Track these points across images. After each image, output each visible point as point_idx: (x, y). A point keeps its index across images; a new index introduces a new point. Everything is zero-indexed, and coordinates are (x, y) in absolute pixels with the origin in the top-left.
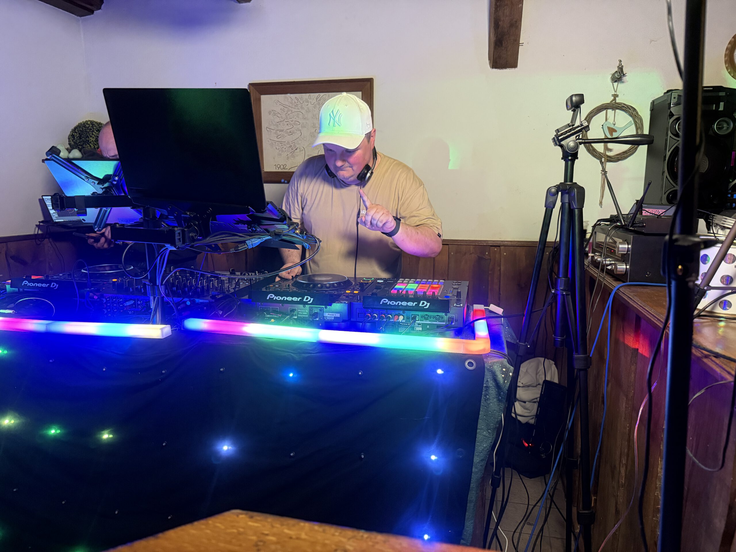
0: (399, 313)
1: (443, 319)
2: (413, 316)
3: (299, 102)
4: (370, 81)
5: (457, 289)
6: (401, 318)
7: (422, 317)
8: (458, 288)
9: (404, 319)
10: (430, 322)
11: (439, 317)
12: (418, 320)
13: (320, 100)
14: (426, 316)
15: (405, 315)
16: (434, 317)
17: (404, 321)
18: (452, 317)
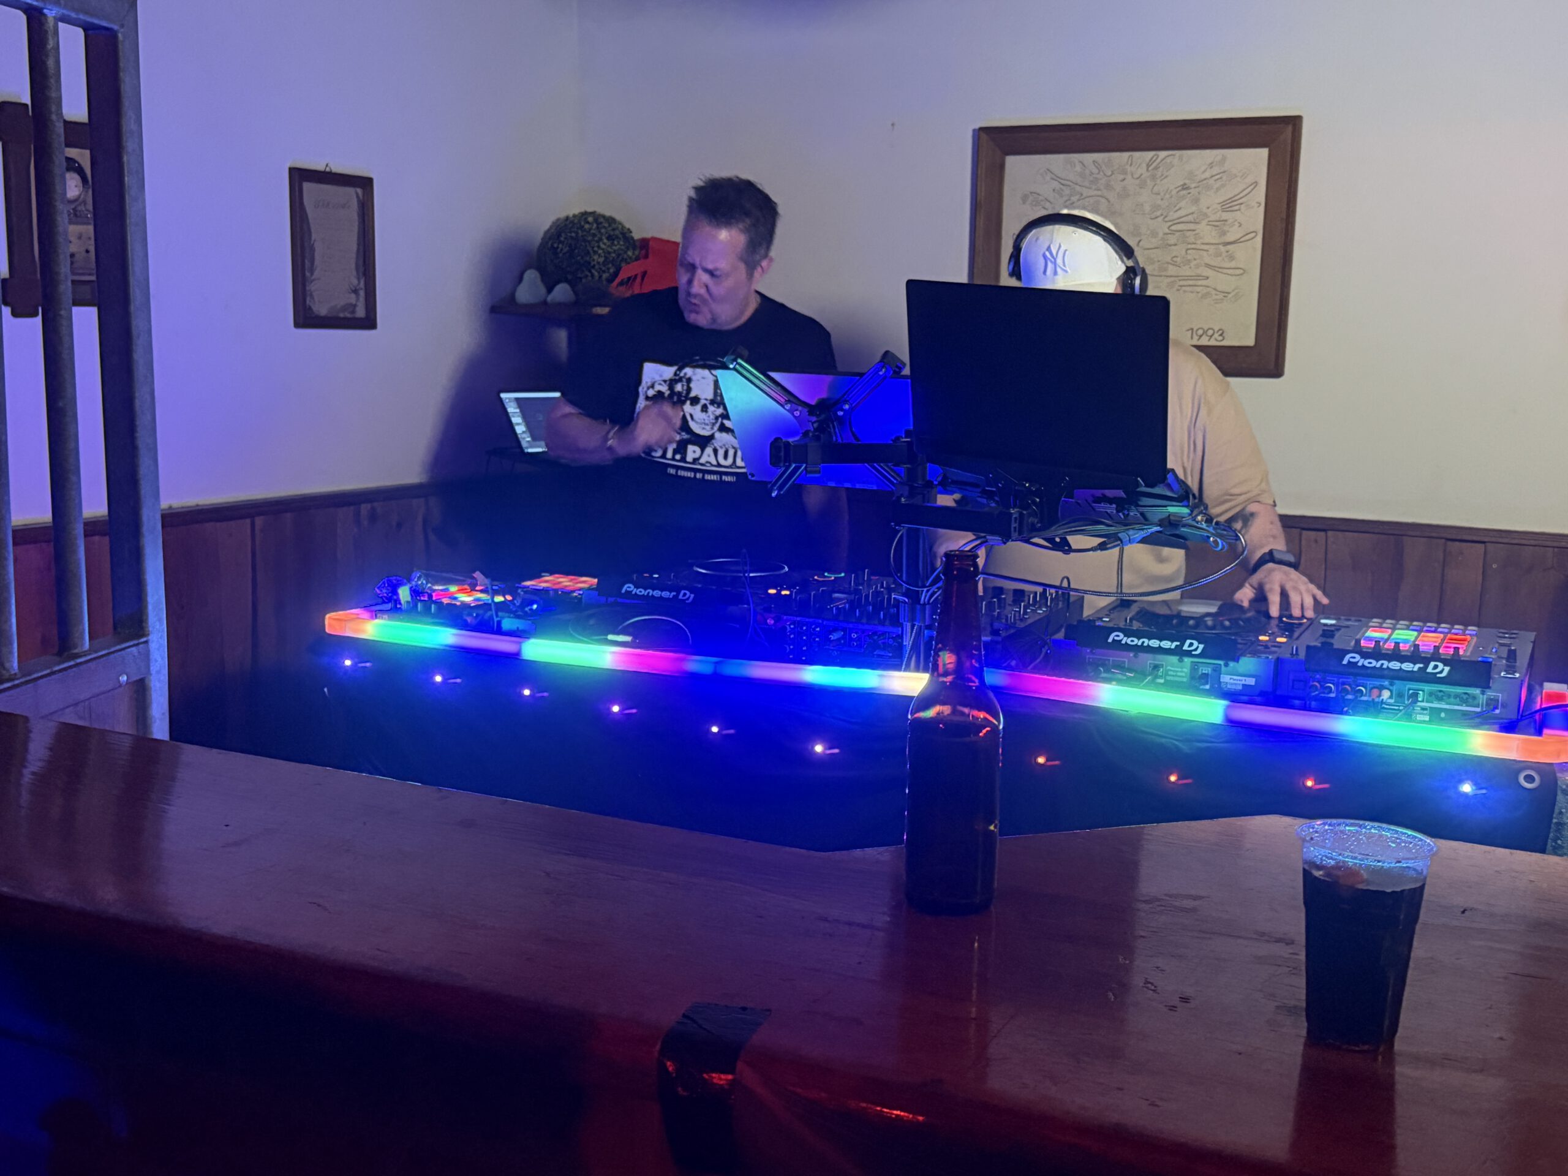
0: (1383, 685)
1: (1476, 702)
2: (1411, 692)
3: (1101, 173)
4: (1294, 123)
5: (1509, 645)
6: (1386, 694)
7: (1431, 694)
8: (1511, 644)
9: (1391, 697)
10: (1447, 707)
11: (1467, 696)
12: (1423, 701)
13: (1156, 168)
14: (1440, 694)
15: (1394, 688)
16: (1456, 696)
17: (1392, 701)
18: (1497, 698)
